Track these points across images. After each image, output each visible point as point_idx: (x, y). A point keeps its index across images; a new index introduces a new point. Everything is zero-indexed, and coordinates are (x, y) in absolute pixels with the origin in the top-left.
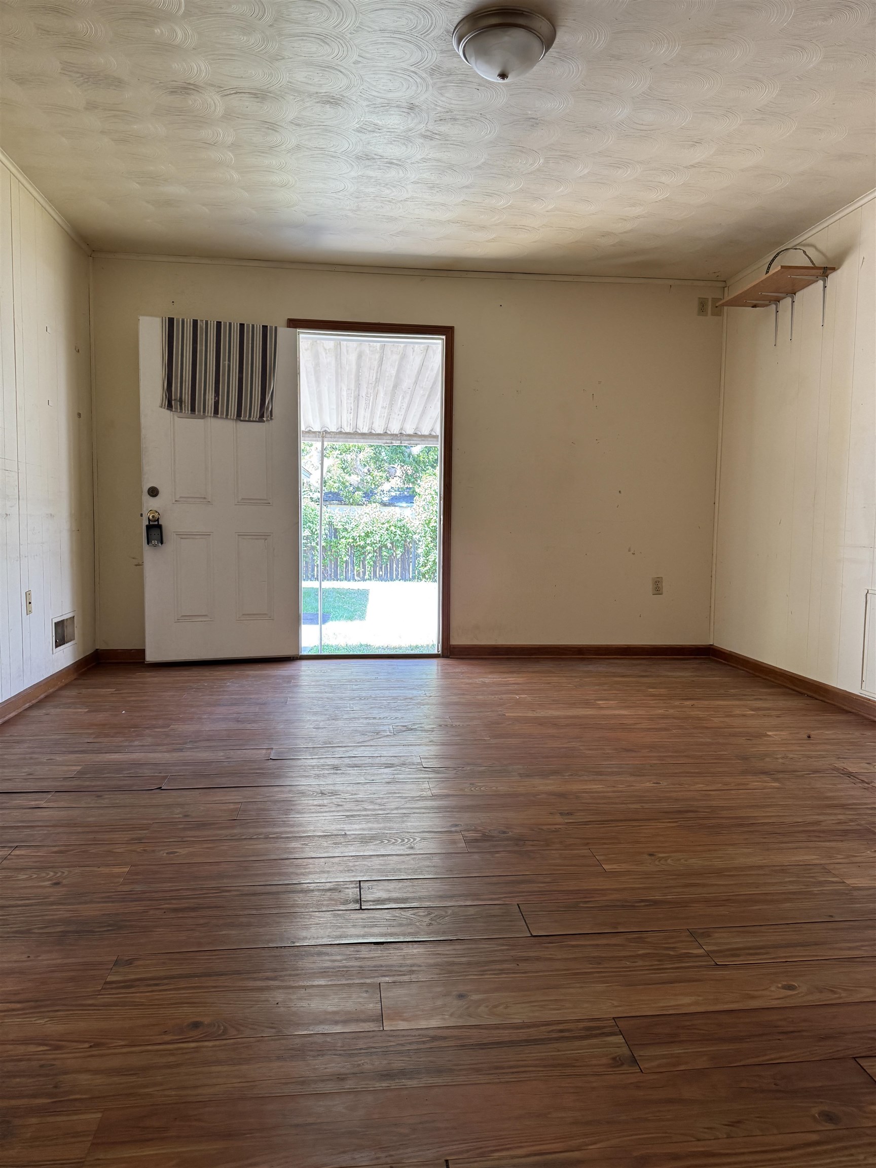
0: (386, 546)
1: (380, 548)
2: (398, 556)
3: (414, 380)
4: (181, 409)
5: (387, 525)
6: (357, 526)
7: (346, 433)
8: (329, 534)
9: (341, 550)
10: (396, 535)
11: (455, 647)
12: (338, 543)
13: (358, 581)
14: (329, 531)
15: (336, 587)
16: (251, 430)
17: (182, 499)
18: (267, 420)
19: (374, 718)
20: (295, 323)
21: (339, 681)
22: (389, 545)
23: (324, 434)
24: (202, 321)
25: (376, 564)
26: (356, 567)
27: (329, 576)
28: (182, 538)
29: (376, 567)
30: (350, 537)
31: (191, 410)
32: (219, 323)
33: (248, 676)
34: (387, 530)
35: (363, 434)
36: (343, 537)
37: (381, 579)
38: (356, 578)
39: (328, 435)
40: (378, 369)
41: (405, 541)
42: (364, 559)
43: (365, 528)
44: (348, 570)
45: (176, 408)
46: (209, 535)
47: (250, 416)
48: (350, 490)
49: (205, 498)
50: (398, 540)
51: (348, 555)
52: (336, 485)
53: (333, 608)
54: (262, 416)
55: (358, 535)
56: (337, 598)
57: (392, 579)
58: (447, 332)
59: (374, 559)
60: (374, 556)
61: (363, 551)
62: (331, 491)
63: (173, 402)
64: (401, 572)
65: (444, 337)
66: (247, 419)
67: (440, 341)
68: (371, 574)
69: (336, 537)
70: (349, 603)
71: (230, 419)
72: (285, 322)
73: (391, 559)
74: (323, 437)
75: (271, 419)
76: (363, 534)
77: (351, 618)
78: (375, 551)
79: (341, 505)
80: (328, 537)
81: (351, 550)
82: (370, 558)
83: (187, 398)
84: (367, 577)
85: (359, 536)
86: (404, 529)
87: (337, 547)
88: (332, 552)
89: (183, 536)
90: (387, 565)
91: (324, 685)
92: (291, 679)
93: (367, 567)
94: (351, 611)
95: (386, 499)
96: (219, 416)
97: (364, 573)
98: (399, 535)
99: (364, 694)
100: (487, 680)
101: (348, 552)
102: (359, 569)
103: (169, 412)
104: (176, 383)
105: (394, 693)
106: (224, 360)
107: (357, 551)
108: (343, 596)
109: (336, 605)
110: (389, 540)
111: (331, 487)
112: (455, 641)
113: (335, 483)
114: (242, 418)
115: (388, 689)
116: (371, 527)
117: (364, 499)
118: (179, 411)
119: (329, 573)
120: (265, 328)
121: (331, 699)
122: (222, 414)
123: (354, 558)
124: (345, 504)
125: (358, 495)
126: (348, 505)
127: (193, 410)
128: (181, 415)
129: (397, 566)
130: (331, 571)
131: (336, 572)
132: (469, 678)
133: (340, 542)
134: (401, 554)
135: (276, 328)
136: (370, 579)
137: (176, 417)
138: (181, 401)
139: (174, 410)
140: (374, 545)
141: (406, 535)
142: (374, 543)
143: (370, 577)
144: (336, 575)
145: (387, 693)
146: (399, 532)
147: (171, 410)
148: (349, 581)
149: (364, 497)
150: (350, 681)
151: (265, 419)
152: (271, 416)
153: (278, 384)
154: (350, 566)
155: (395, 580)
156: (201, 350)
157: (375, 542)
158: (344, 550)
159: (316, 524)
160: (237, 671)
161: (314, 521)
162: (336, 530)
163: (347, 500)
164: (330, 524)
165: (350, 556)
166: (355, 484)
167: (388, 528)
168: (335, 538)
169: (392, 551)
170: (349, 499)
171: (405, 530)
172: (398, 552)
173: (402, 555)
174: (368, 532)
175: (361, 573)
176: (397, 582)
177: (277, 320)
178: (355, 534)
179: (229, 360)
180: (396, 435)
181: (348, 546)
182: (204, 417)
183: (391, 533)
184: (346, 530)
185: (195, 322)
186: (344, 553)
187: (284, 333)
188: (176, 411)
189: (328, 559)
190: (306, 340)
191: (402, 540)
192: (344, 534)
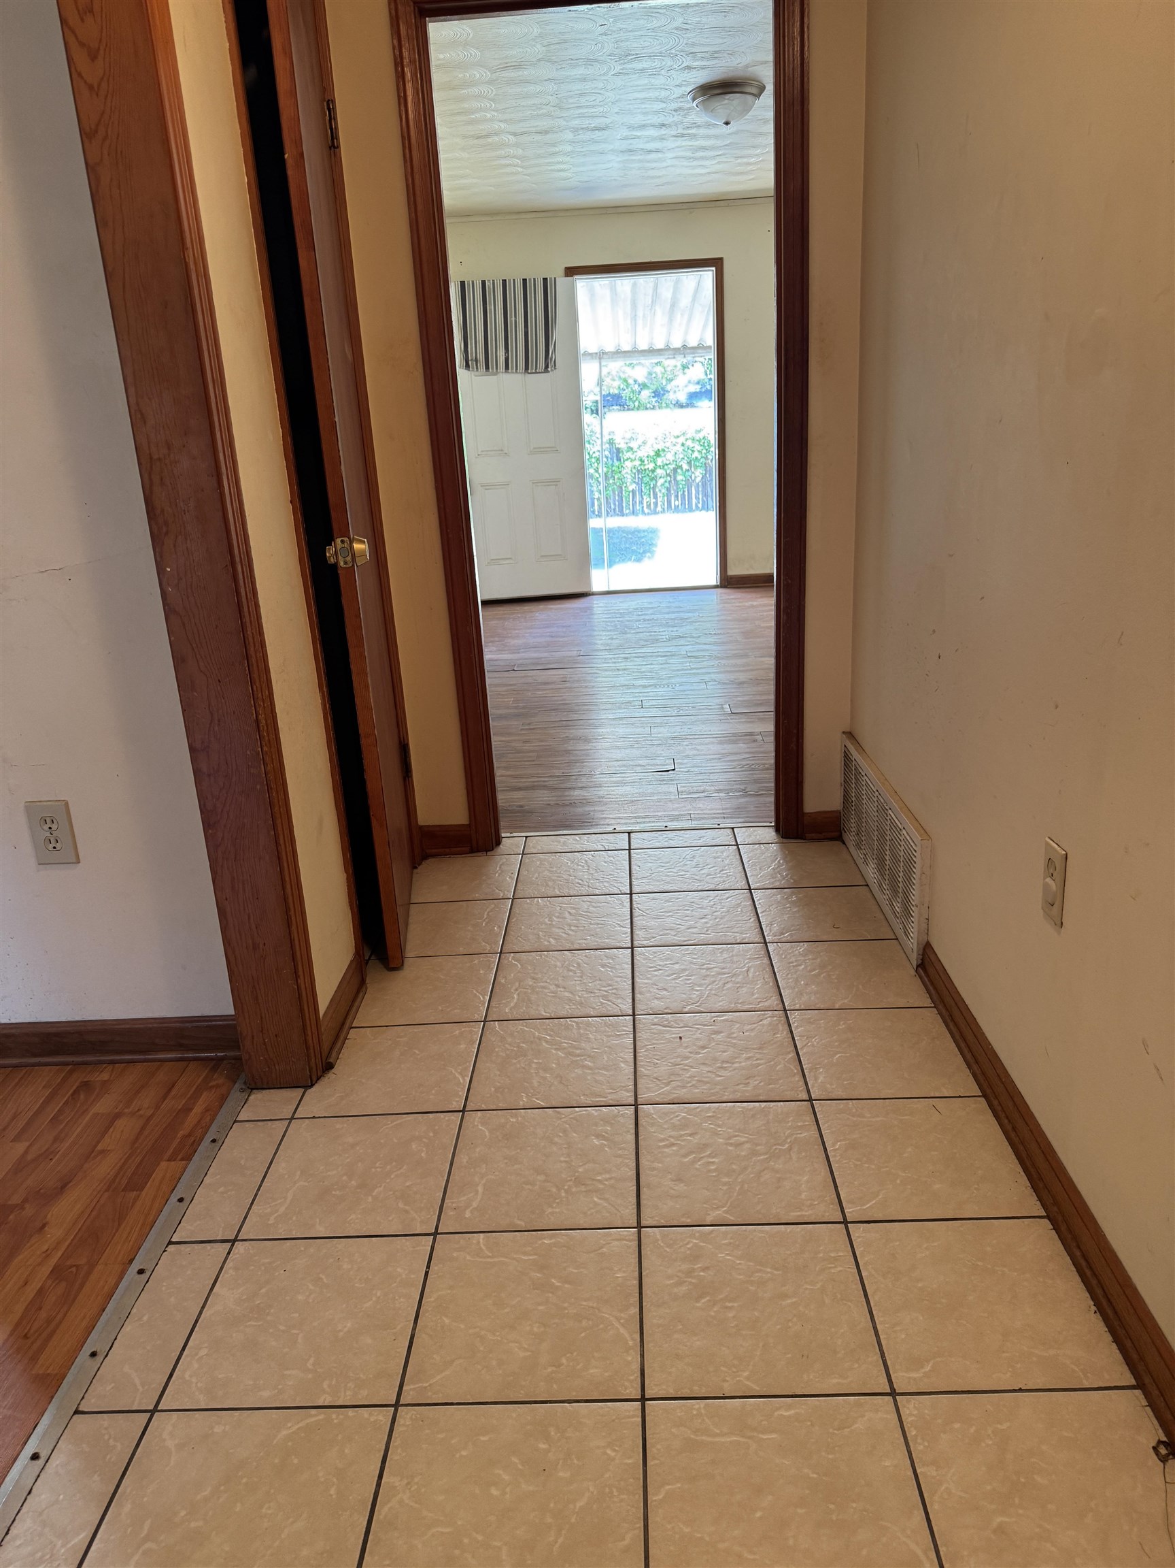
0: (681, 467)
1: (675, 470)
2: (698, 480)
3: (691, 299)
4: (477, 368)
5: (682, 440)
6: (644, 443)
7: (625, 352)
8: (609, 455)
9: (625, 476)
10: (693, 451)
11: (732, 577)
12: (622, 467)
13: (648, 514)
14: (610, 452)
15: (622, 525)
16: (538, 381)
17: (484, 453)
18: (552, 370)
19: (655, 632)
20: (571, 272)
21: (627, 609)
22: (685, 467)
23: (601, 355)
24: (489, 281)
25: (670, 492)
26: (645, 497)
27: (612, 511)
28: (486, 489)
29: (671, 496)
30: (637, 458)
31: (486, 369)
32: (504, 281)
33: (551, 609)
34: (683, 445)
35: (643, 351)
36: (627, 459)
37: (677, 509)
38: (646, 511)
39: (605, 356)
40: (653, 292)
41: (706, 458)
42: (655, 486)
43: (655, 445)
44: (636, 502)
45: (473, 368)
46: (508, 484)
47: (536, 369)
48: (634, 389)
49: (502, 450)
50: (696, 458)
51: (634, 482)
52: (616, 384)
53: (619, 550)
54: (547, 367)
55: (646, 455)
56: (624, 539)
57: (691, 510)
58: (717, 263)
59: (667, 485)
60: (666, 482)
61: (653, 476)
62: (609, 393)
63: (470, 362)
64: (703, 501)
65: (714, 269)
66: (534, 371)
67: (711, 272)
68: (664, 505)
69: (619, 459)
70: (637, 544)
71: (520, 373)
72: (561, 271)
73: (689, 483)
74: (600, 359)
75: (555, 369)
76: (652, 454)
77: (639, 560)
78: (668, 475)
79: (624, 410)
80: (609, 460)
81: (638, 475)
82: (663, 485)
83: (481, 357)
84: (659, 509)
85: (648, 457)
86: (704, 443)
87: (620, 472)
88: (614, 480)
89: (487, 487)
90: (684, 491)
91: (615, 613)
92: (589, 609)
93: (658, 496)
94: (639, 553)
95: (683, 398)
96: (510, 371)
97: (656, 504)
98: (698, 451)
99: (647, 617)
100: (755, 603)
101: (635, 478)
102: (648, 499)
103: (466, 371)
104: (471, 344)
105: (673, 616)
106: (511, 317)
107: (644, 476)
108: (630, 536)
109: (623, 546)
110: (686, 458)
111: (609, 387)
112: (733, 571)
113: (614, 380)
114: (529, 371)
115: (668, 613)
116: (662, 443)
117: (654, 400)
118: (475, 370)
119: (613, 506)
120: (545, 280)
121: (621, 621)
122: (512, 369)
123: (643, 485)
124: (629, 410)
125: (646, 394)
126: (633, 410)
127: (487, 368)
128: (477, 373)
129: (697, 492)
130: (615, 504)
131: (621, 506)
132: (740, 602)
133: (624, 466)
134: (701, 476)
135: (555, 278)
136: (663, 511)
137: (473, 376)
138: (476, 361)
139: (471, 369)
140: (666, 467)
141: (707, 450)
142: (667, 465)
143: (664, 509)
144: (621, 511)
145: (667, 616)
146: (698, 447)
147: (469, 370)
148: (637, 515)
149: (653, 397)
150: (637, 609)
151: (549, 369)
152: (555, 365)
153: (559, 334)
154: (638, 499)
155: (694, 511)
156: (490, 310)
157: (668, 462)
158: (629, 477)
159: (593, 444)
160: (542, 606)
161: (591, 441)
162: (618, 450)
163: (631, 403)
164: (611, 442)
165: (637, 484)
166: (641, 379)
167: (684, 442)
168: (617, 460)
169: (690, 473)
170: (634, 402)
171: (706, 444)
172: (697, 473)
173: (702, 478)
174: (659, 450)
175: (652, 504)
176: (697, 513)
177: (555, 271)
178: (640, 454)
179: (515, 317)
180: (679, 349)
181: (634, 471)
182: (496, 374)
183: (688, 449)
184: (630, 449)
185: (484, 283)
186: (629, 480)
187: (562, 282)
188: (473, 370)
189: (610, 489)
190: (582, 285)
191: (702, 457)
192: (629, 455)
